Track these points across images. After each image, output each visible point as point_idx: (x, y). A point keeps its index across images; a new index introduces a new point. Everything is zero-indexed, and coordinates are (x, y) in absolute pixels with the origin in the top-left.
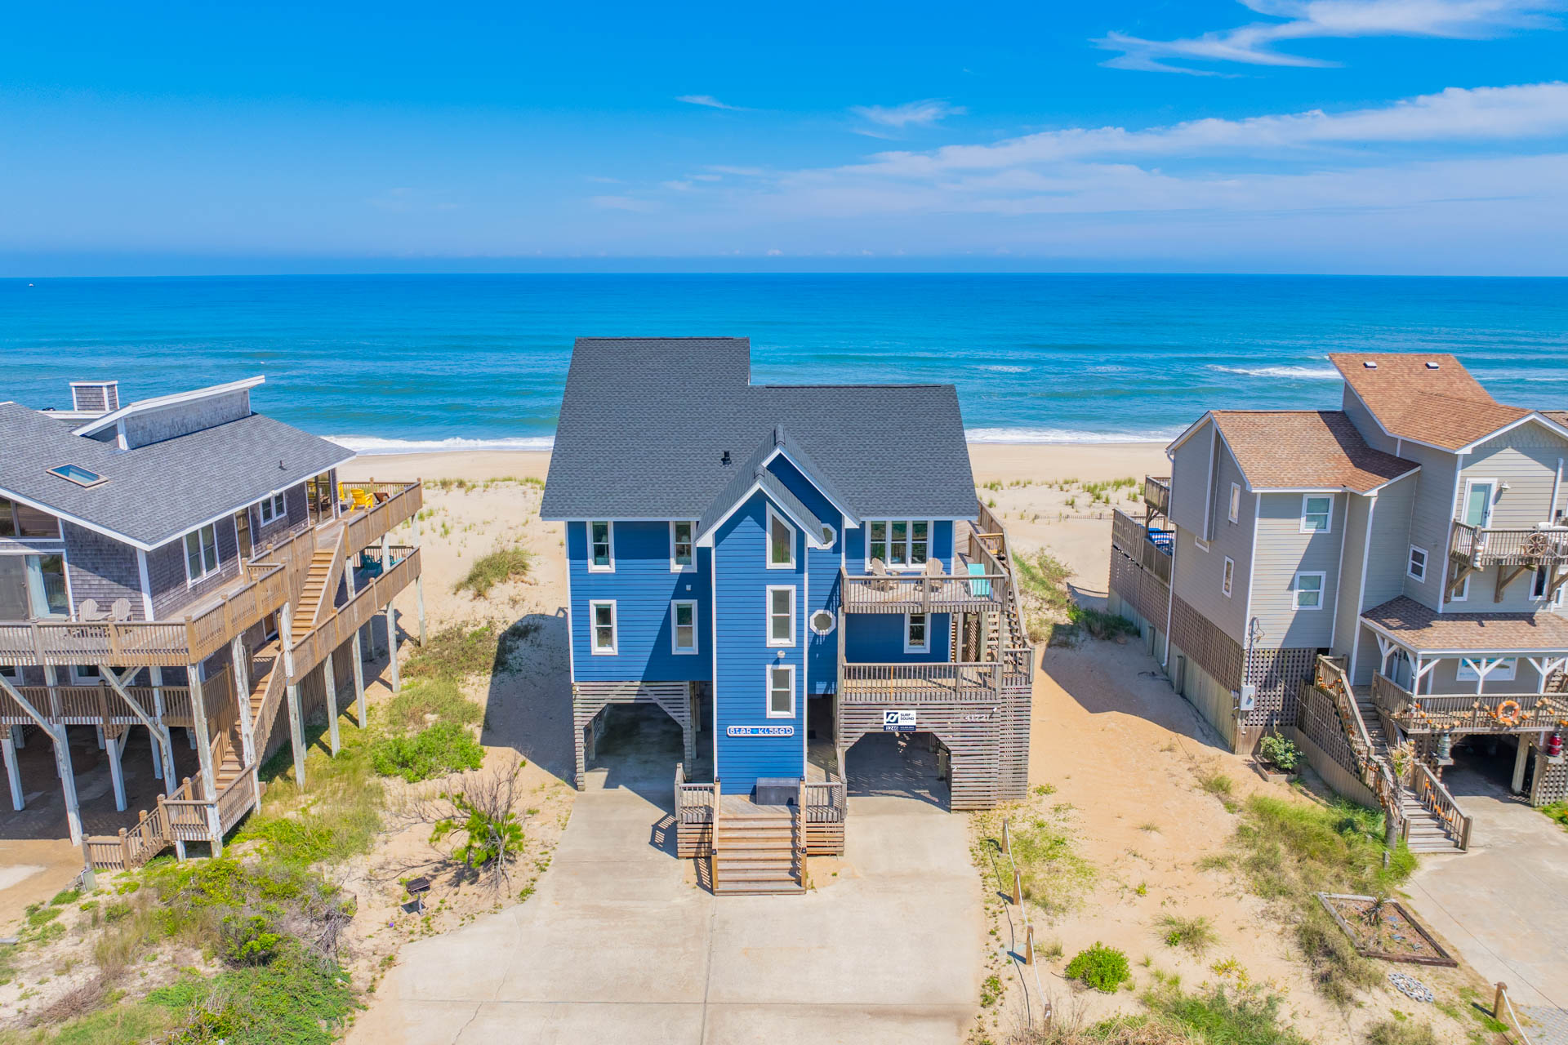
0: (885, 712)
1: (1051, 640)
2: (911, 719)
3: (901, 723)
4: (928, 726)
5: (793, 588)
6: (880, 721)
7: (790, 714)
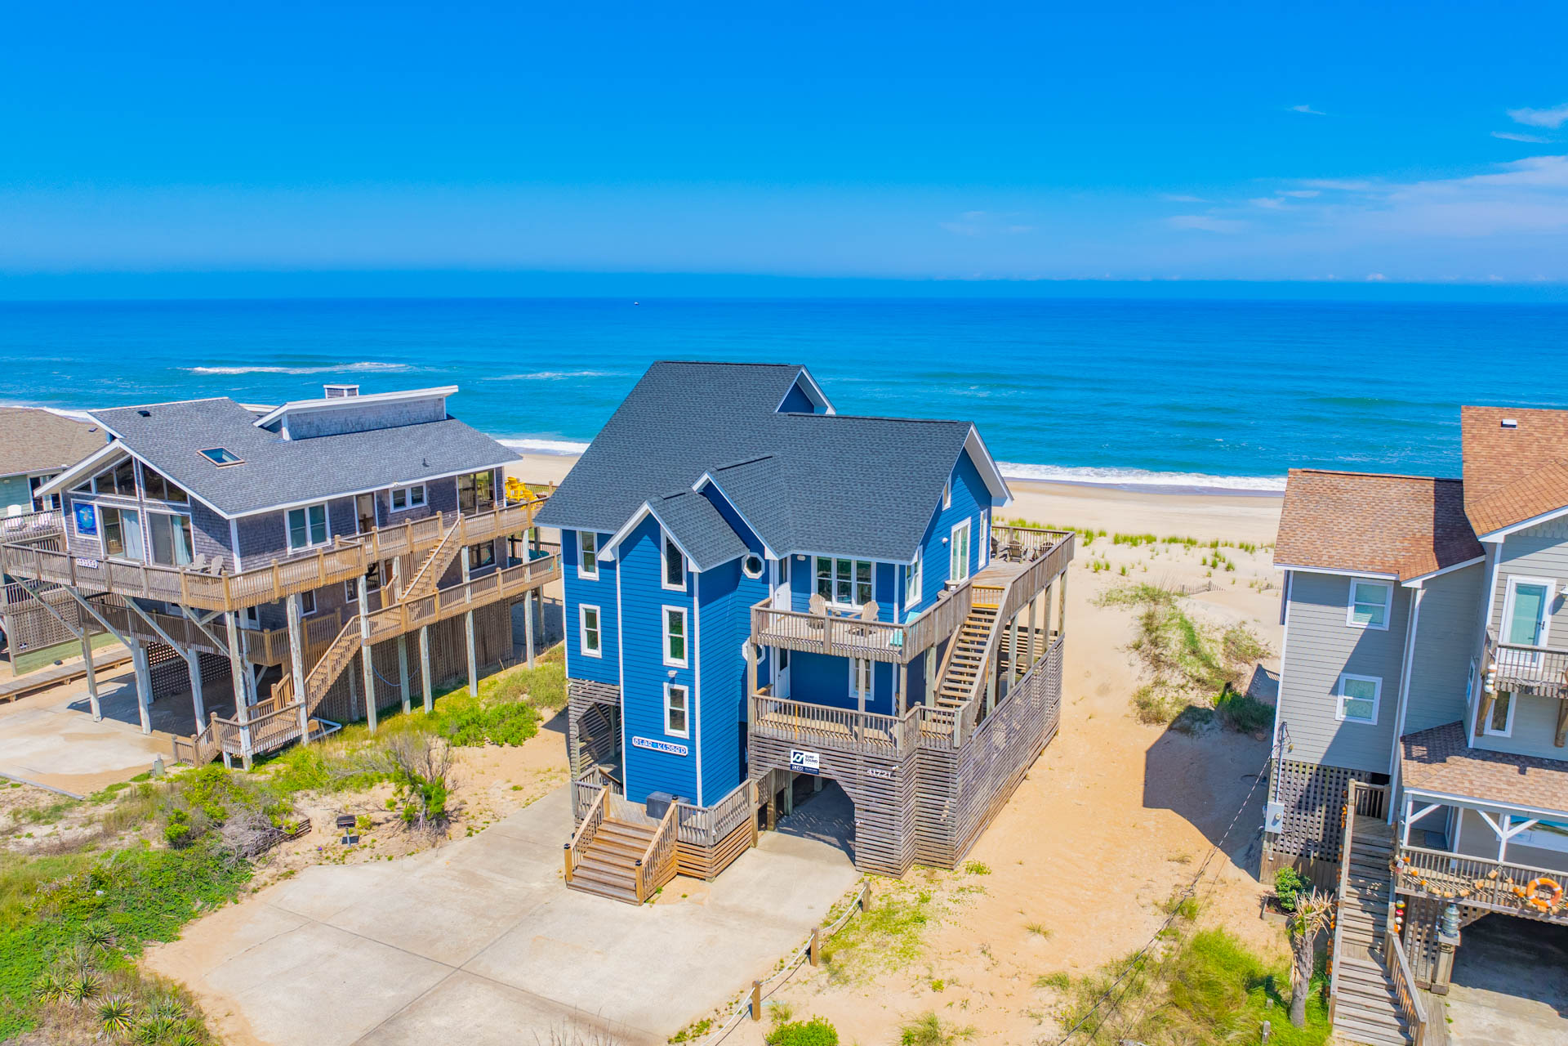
0: (792, 751)
1: (1174, 722)
2: (815, 761)
3: (805, 764)
4: (832, 772)
5: (684, 610)
6: (787, 759)
7: (684, 734)
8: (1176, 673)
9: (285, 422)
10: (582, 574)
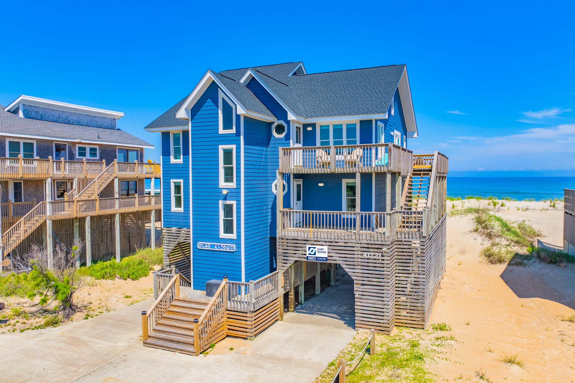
0: (308, 246)
1: (510, 262)
2: (325, 252)
3: (318, 255)
4: (337, 259)
5: (234, 147)
6: (304, 253)
7: (234, 236)
8: (503, 239)
9: (21, 107)
10: (173, 160)
